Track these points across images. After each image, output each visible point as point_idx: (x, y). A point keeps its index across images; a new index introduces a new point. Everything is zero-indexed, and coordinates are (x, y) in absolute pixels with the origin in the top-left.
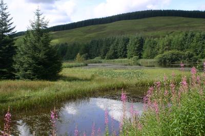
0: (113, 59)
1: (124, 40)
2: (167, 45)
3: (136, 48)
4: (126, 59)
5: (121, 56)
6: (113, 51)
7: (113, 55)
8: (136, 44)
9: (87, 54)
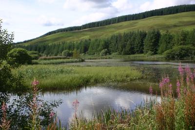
0: (129, 54)
1: (141, 35)
2: (182, 40)
3: (151, 44)
4: (142, 55)
5: (137, 51)
6: (130, 46)
7: (130, 50)
8: (152, 39)
9: (106, 50)
